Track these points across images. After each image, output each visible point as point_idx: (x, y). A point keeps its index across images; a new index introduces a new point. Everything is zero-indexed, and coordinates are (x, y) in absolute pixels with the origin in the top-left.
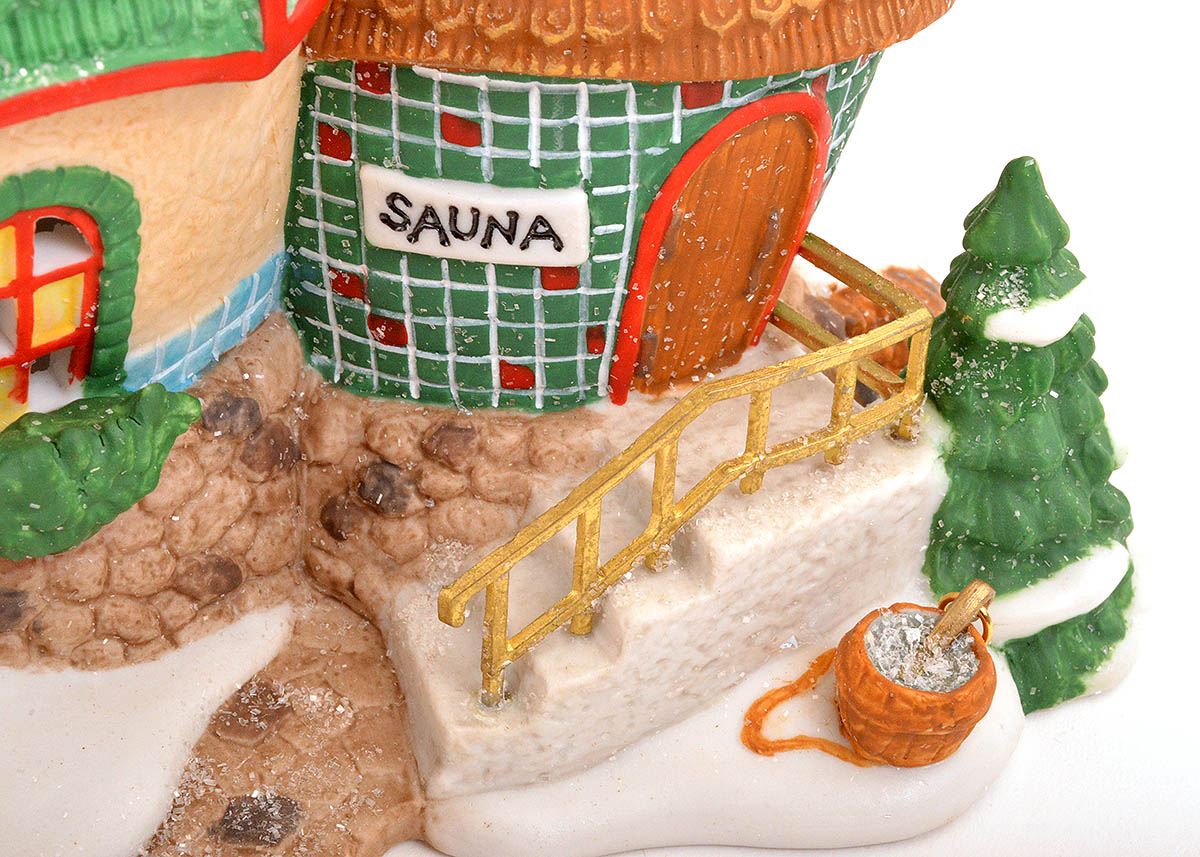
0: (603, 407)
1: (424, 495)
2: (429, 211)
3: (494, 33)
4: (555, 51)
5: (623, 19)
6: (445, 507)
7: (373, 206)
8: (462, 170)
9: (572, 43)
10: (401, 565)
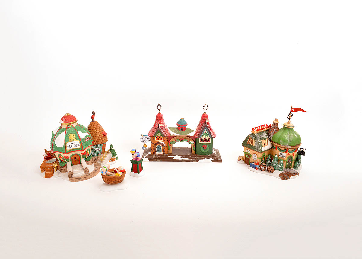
0: (101, 155)
4: (99, 143)
5: (101, 142)
6: (98, 159)
7: (94, 150)
8: (97, 148)
10: (97, 161)
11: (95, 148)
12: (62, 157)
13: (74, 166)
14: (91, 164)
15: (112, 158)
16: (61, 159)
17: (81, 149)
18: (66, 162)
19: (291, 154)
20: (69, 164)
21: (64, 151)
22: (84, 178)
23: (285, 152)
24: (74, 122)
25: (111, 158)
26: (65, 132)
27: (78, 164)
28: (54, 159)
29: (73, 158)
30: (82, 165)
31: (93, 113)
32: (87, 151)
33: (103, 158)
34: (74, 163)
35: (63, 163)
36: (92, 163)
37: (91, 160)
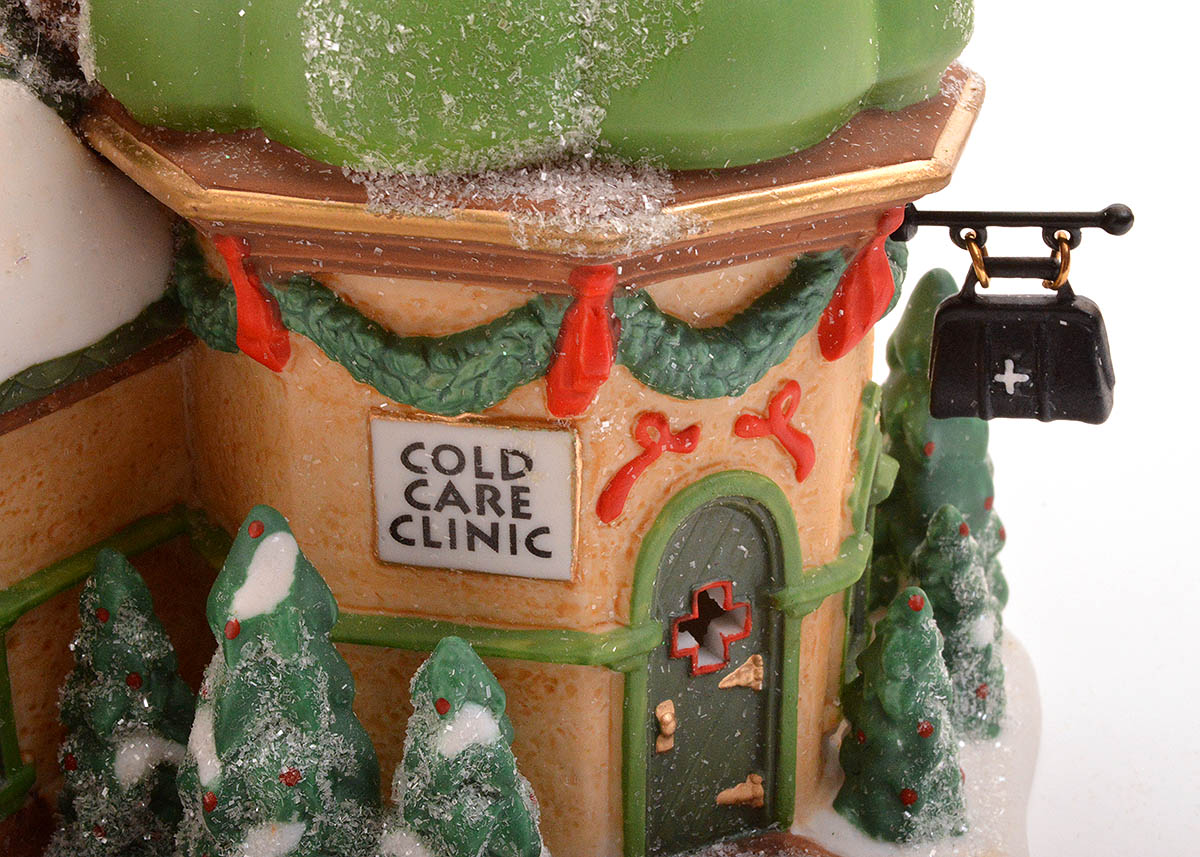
19: (715, 415)
23: (532, 399)
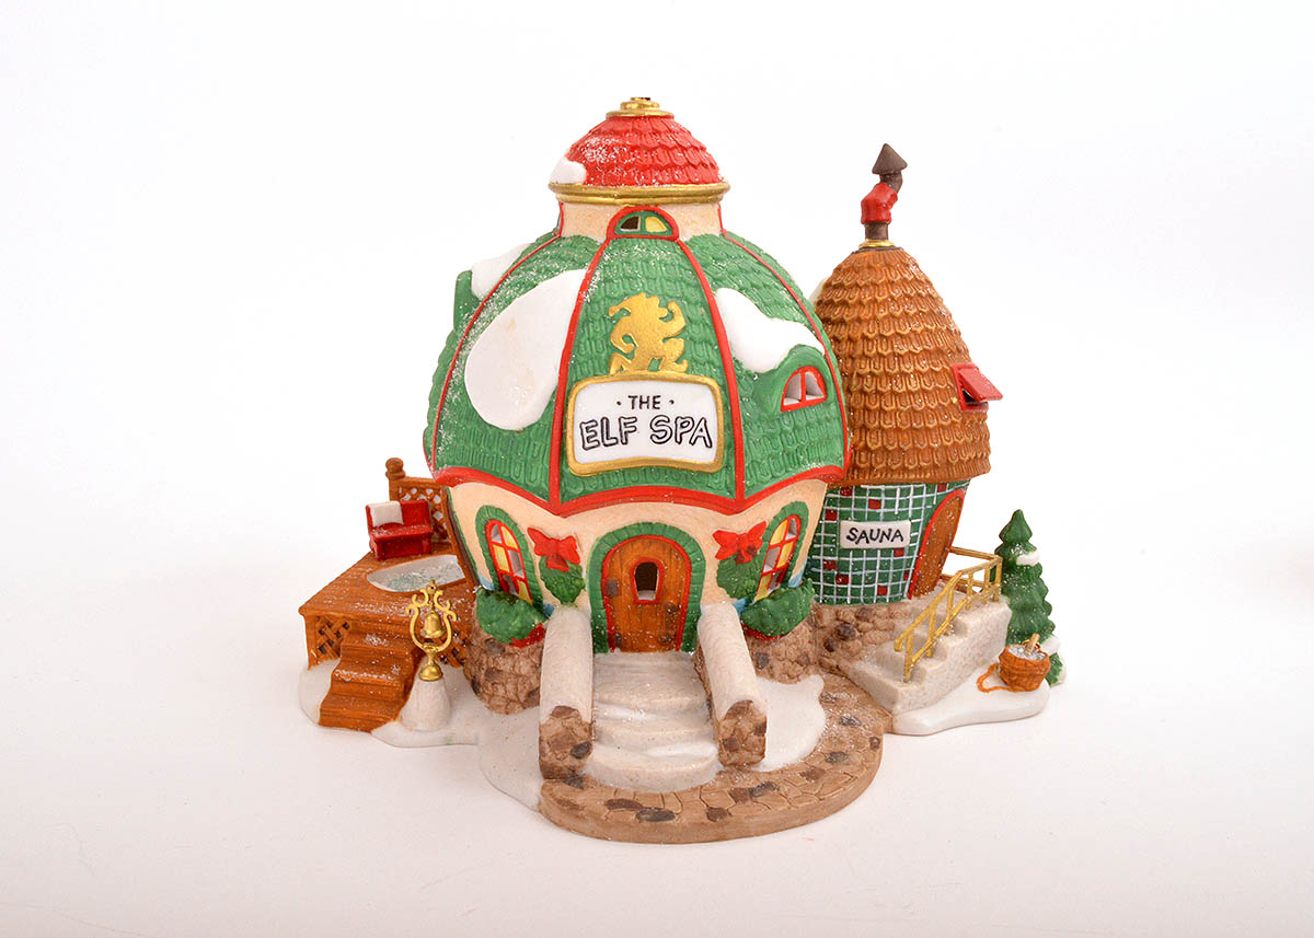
0: (906, 600)
1: (860, 632)
2: (864, 532)
3: (894, 467)
4: (911, 471)
5: (929, 461)
6: (867, 634)
7: (844, 532)
8: (874, 517)
9: (915, 469)
10: (853, 656)
11: (859, 517)
12: (510, 540)
13: (617, 657)
14: (792, 678)
15: (1016, 651)
16: (503, 564)
17: (720, 486)
18: (549, 599)
20: (569, 630)
21: (539, 476)
22: (699, 814)
24: (690, 188)
25: (1004, 656)
26: (580, 275)
27: (664, 645)
28: (446, 566)
29: (623, 573)
30: (700, 659)
31: (889, 169)
32: (777, 520)
33: (921, 632)
34: (622, 626)
35: (513, 599)
36: (804, 662)
37: (803, 631)
